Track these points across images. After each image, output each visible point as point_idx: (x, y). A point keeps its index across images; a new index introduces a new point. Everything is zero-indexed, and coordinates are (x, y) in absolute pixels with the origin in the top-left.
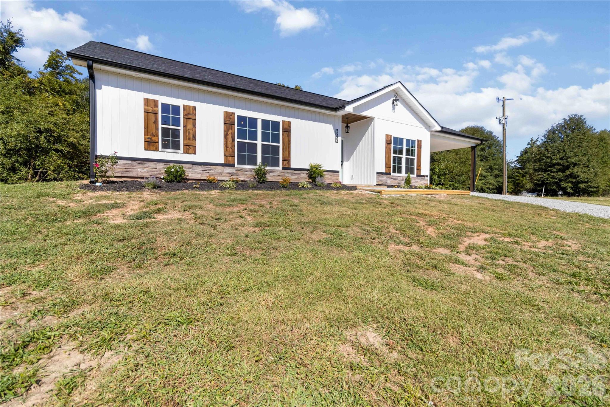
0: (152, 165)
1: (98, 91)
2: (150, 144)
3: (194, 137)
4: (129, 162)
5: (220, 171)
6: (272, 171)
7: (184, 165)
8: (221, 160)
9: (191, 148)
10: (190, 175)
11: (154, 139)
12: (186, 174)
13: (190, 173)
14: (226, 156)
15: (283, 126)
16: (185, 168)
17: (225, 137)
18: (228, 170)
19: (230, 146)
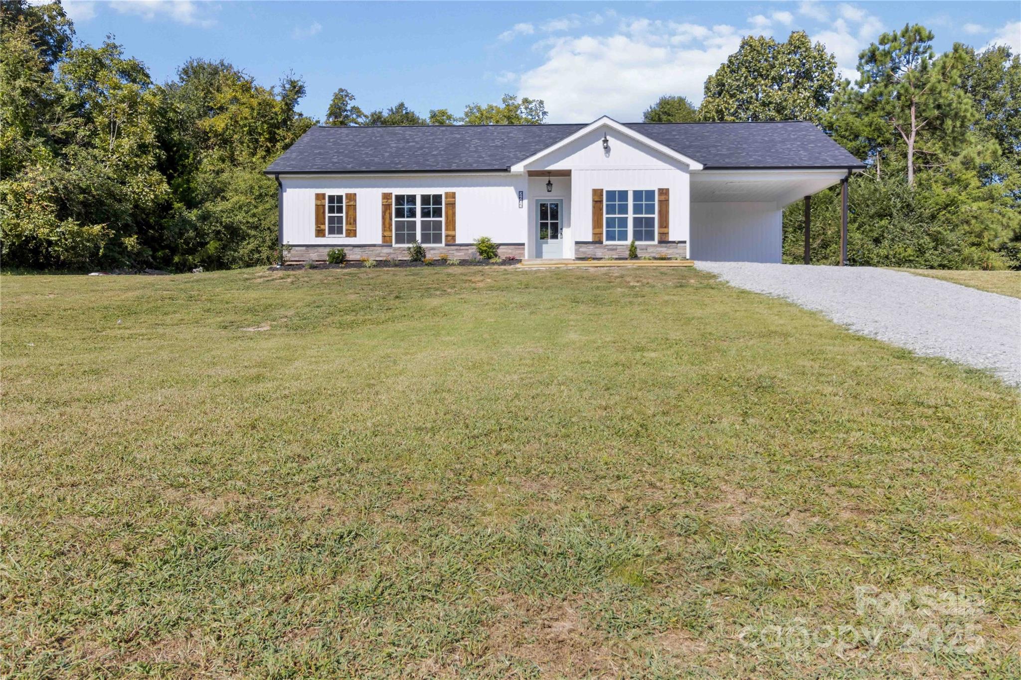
0: (321, 249)
1: (284, 194)
2: (320, 233)
3: (355, 220)
4: (304, 248)
5: (378, 252)
6: (433, 249)
7: (346, 248)
8: (379, 241)
9: (352, 233)
10: (351, 256)
11: (322, 227)
12: (348, 256)
13: (352, 255)
14: (384, 236)
15: (446, 198)
16: (346, 251)
17: (384, 218)
18: (386, 250)
19: (387, 226)
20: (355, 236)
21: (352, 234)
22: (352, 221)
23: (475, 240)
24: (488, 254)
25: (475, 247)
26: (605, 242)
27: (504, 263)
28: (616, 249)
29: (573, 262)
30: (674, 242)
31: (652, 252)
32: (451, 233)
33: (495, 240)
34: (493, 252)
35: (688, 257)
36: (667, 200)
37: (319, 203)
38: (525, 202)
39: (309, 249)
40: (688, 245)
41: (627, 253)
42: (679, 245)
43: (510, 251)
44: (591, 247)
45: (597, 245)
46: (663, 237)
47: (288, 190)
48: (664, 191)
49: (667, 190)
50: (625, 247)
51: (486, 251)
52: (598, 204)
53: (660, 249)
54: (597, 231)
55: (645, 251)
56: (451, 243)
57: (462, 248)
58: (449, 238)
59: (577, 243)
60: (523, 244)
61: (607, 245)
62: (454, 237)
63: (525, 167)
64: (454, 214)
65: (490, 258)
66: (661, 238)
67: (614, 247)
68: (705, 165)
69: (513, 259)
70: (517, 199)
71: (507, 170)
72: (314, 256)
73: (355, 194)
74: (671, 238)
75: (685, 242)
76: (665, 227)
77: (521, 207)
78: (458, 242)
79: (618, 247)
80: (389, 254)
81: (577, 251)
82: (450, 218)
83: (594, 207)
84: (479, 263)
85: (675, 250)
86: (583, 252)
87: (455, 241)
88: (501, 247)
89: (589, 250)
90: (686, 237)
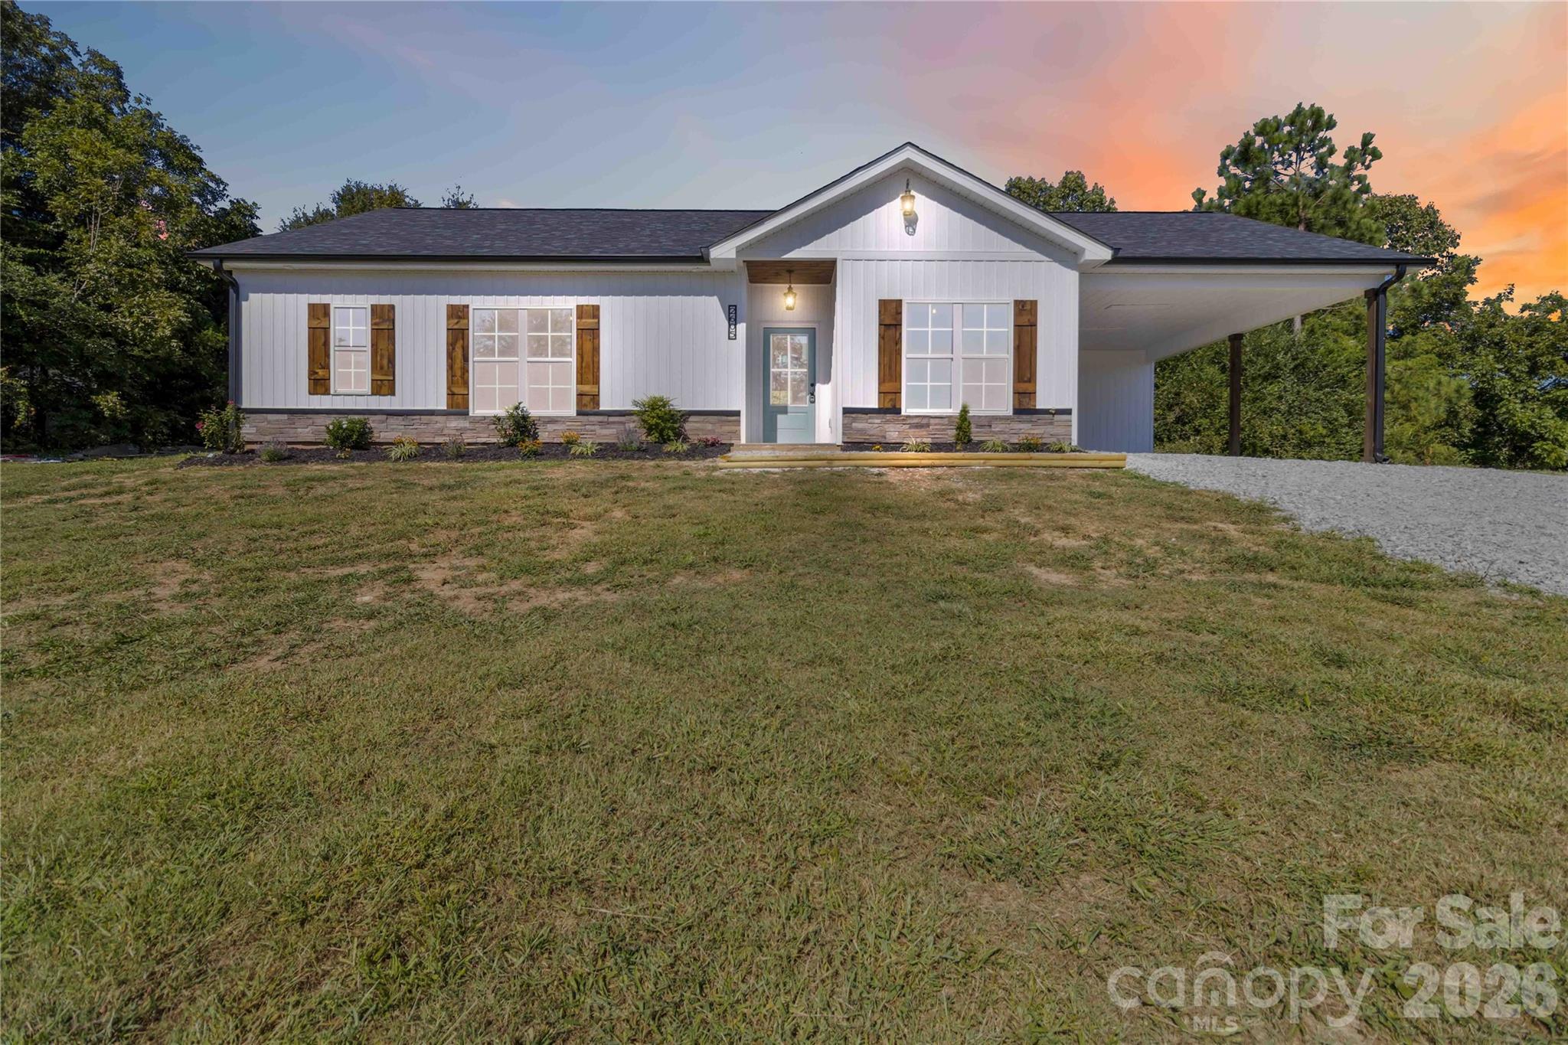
0: (320, 419)
2: (318, 384)
3: (391, 363)
5: (440, 426)
7: (371, 418)
8: (441, 404)
9: (384, 385)
10: (383, 435)
11: (323, 373)
12: (374, 434)
13: (383, 432)
14: (451, 394)
15: (579, 317)
16: (373, 422)
17: (450, 356)
18: (455, 423)
19: (459, 373)
20: (393, 394)
21: (385, 390)
22: (385, 362)
23: (636, 403)
24: (661, 434)
25: (635, 418)
26: (906, 410)
27: (693, 453)
28: (928, 425)
29: (839, 453)
30: (1046, 412)
31: (1001, 432)
32: (587, 388)
33: (680, 404)
34: (673, 429)
35: (1075, 443)
36: (1034, 325)
37: (315, 324)
38: (742, 328)
39: (296, 417)
40: (1074, 417)
41: (950, 435)
42: (1057, 417)
43: (710, 427)
44: (877, 420)
45: (889, 417)
46: (1025, 400)
47: (252, 296)
48: (1028, 307)
49: (1034, 303)
50: (946, 421)
51: (657, 425)
52: (891, 331)
53: (1017, 426)
54: (888, 387)
55: (987, 429)
56: (588, 409)
57: (612, 419)
58: (586, 399)
59: (847, 411)
60: (737, 413)
61: (908, 417)
62: (595, 398)
63: (740, 250)
64: (596, 350)
65: (665, 440)
66: (1020, 402)
67: (925, 421)
68: (1116, 250)
69: (713, 445)
70: (726, 323)
71: (703, 259)
72: (305, 432)
73: (392, 307)
74: (1040, 404)
75: (1068, 412)
76: (1029, 381)
77: (732, 337)
78: (604, 406)
79: (932, 421)
80: (462, 431)
81: (846, 427)
82: (587, 358)
83: (882, 337)
84: (642, 452)
85: (1050, 429)
86: (859, 431)
87: (598, 404)
88: (692, 418)
89: (873, 427)
90: (1071, 401)
